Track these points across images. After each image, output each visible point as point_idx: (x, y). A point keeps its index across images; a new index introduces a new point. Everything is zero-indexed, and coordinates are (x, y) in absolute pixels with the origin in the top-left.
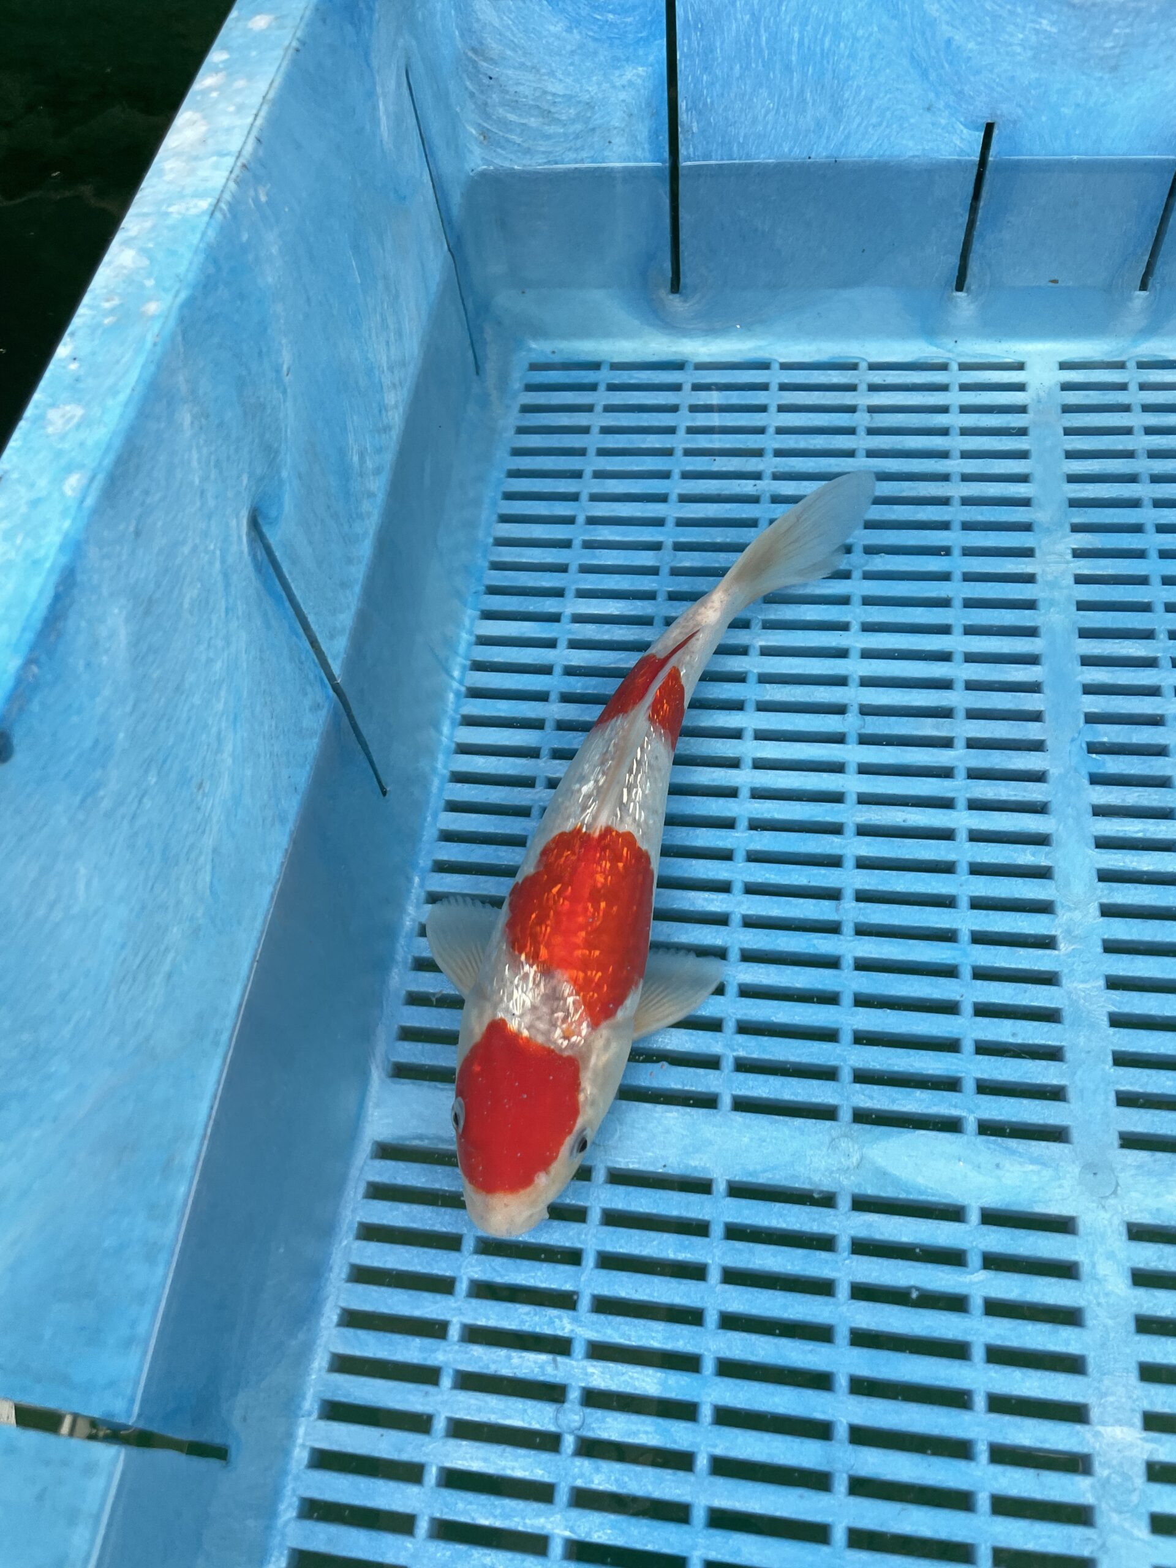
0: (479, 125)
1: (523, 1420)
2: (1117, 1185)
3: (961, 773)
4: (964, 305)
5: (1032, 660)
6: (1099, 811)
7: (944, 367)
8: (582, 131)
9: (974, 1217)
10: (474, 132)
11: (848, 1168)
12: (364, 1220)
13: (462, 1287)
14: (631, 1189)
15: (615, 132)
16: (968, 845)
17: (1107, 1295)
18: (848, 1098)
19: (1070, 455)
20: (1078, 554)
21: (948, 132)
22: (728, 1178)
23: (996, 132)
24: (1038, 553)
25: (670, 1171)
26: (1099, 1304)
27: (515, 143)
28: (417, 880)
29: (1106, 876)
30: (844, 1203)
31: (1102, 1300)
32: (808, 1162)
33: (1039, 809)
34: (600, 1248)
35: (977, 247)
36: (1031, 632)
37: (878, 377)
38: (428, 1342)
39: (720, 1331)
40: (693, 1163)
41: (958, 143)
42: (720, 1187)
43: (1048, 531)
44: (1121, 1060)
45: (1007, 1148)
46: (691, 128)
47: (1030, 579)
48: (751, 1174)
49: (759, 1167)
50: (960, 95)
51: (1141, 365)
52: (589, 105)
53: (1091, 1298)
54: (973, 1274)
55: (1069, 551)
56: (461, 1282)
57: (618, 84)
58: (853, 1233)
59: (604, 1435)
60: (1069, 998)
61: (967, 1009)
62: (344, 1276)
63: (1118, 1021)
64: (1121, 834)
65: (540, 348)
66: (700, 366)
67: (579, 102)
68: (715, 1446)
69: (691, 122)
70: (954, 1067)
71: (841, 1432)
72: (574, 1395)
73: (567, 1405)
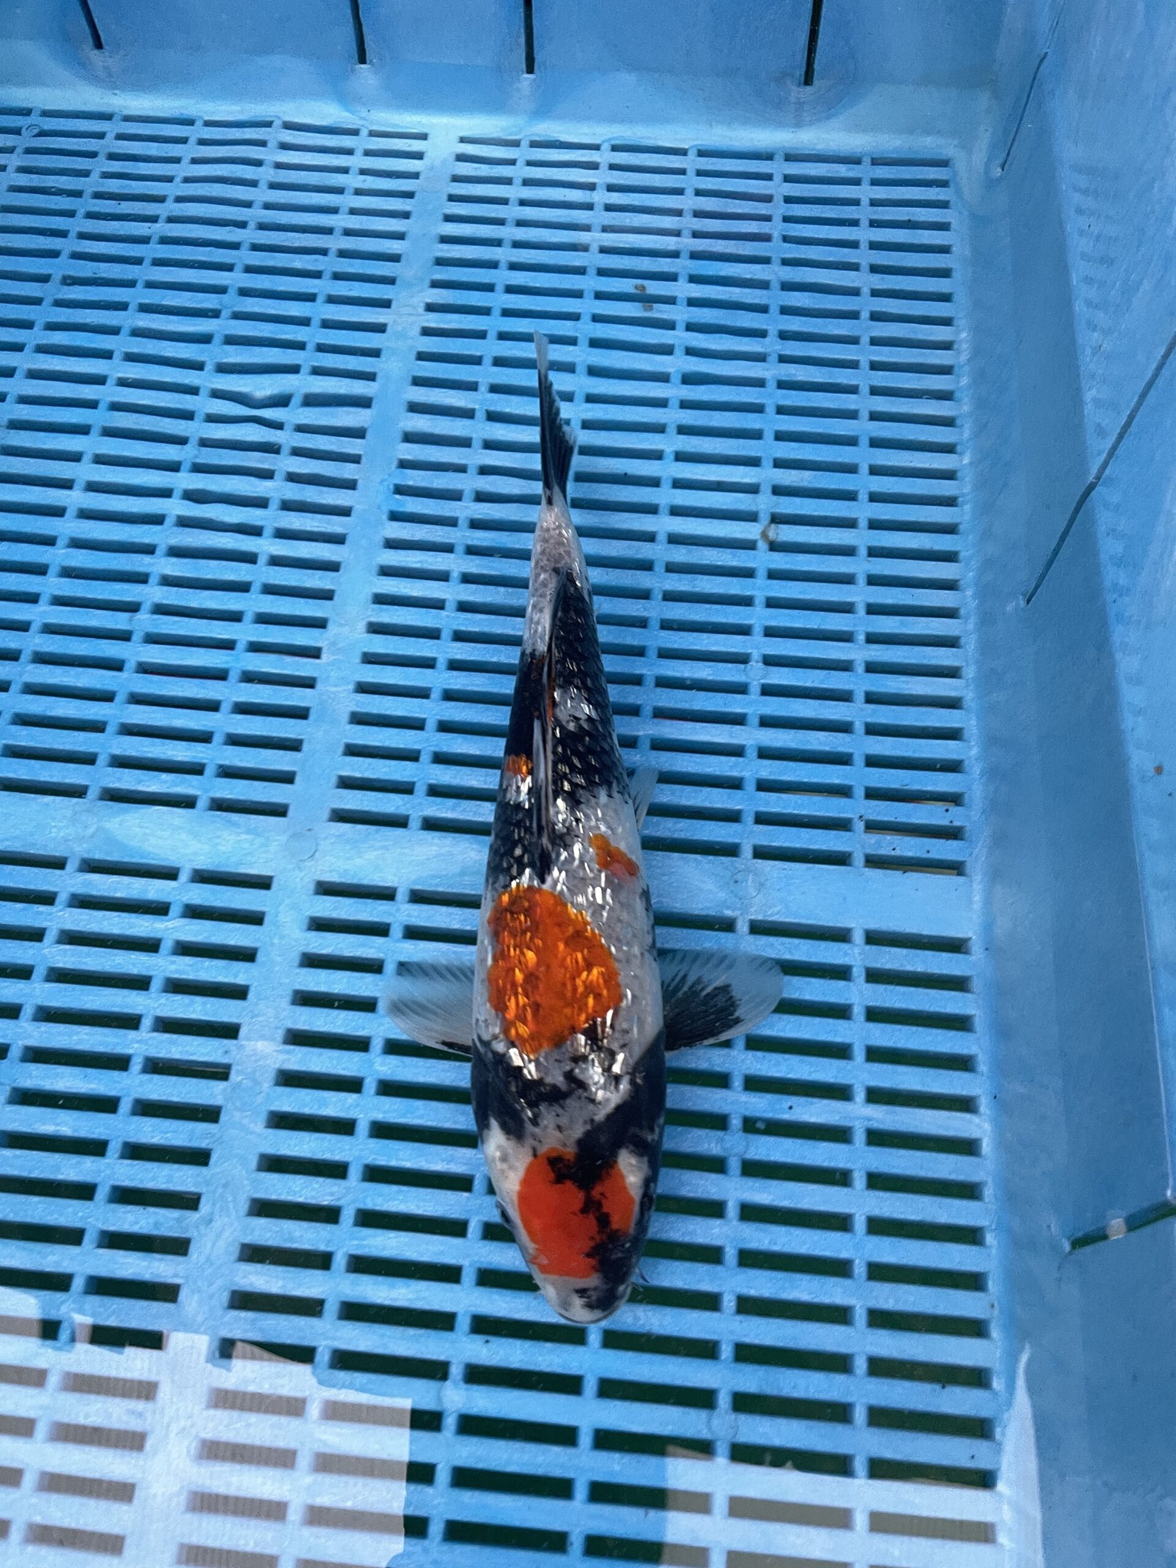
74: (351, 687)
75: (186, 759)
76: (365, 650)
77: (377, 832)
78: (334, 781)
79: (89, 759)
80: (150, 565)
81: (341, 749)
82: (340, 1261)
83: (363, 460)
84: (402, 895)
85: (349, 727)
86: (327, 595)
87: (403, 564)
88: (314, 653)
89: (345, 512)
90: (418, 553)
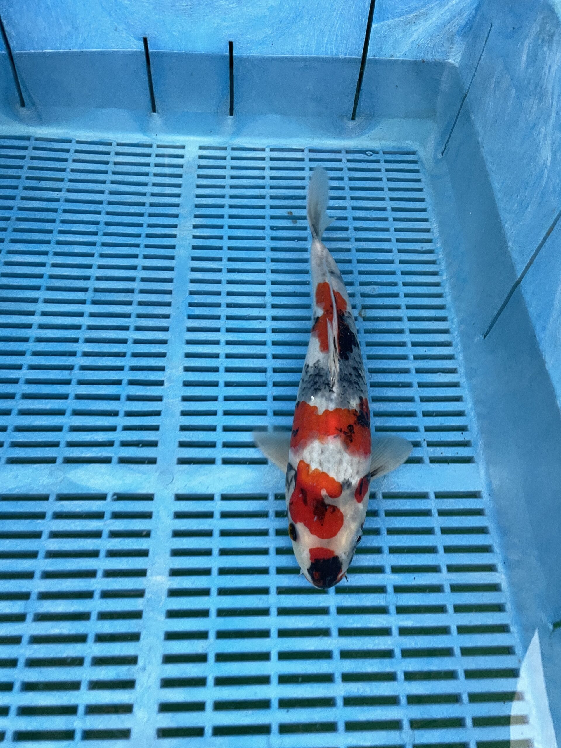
74: (180, 399)
75: (104, 440)
76: (184, 379)
77: (201, 467)
78: (177, 444)
79: (56, 445)
80: (76, 347)
81: (178, 428)
82: (210, 681)
83: (173, 292)
84: (217, 497)
85: (181, 417)
86: (163, 355)
87: (197, 338)
88: (160, 383)
89: (167, 317)
90: (203, 333)
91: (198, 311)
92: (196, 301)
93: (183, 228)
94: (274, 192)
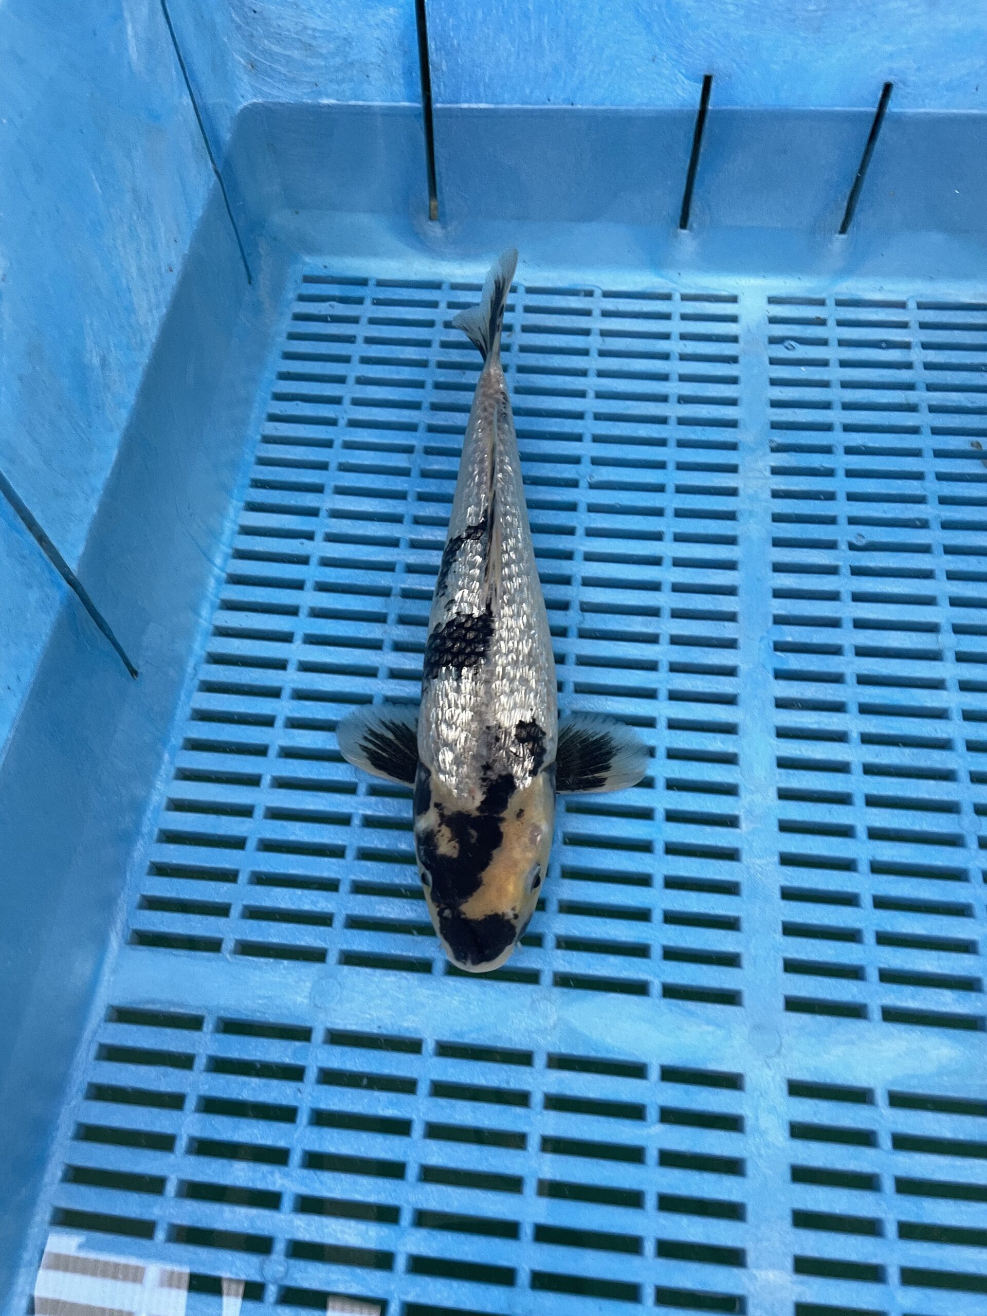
0: (248, 54)
1: (231, 1272)
2: (781, 1044)
3: (664, 667)
4: (687, 241)
5: (730, 565)
6: (782, 704)
7: (667, 297)
8: (342, 64)
9: (654, 1073)
10: (242, 61)
11: (546, 1029)
12: (94, 1081)
13: (182, 1144)
14: (346, 1049)
15: (372, 66)
16: (667, 732)
17: (768, 1146)
18: (550, 963)
19: (774, 382)
20: (776, 471)
21: (672, 82)
22: (436, 1038)
23: (713, 85)
24: (741, 469)
25: (385, 1032)
26: (760, 1156)
27: (280, 73)
28: (166, 757)
29: (784, 763)
30: (540, 1061)
31: (763, 1152)
32: (509, 1023)
33: (729, 700)
34: (315, 1106)
35: (697, 190)
36: (731, 541)
37: (611, 304)
38: (147, 1198)
39: (420, 1184)
40: (405, 1024)
41: (681, 93)
42: (429, 1046)
43: (753, 450)
44: (791, 930)
45: (687, 1011)
46: (441, 65)
47: (732, 492)
48: (457, 1034)
49: (465, 1028)
50: (680, 47)
51: (840, 303)
52: (347, 41)
53: (753, 1149)
54: (649, 1126)
55: (769, 469)
56: (181, 1139)
57: (372, 23)
58: (545, 1089)
59: (306, 1285)
60: (748, 872)
61: (658, 881)
62: (70, 1134)
63: (789, 894)
64: (799, 725)
65: (313, 263)
66: (455, 287)
67: (338, 38)
68: (407, 1293)
69: (441, 61)
70: (644, 935)
71: (524, 1278)
72: (280, 1247)
73: (274, 1257)
91: (795, 662)
92: (790, 639)
93: (751, 474)
94: (937, 398)
